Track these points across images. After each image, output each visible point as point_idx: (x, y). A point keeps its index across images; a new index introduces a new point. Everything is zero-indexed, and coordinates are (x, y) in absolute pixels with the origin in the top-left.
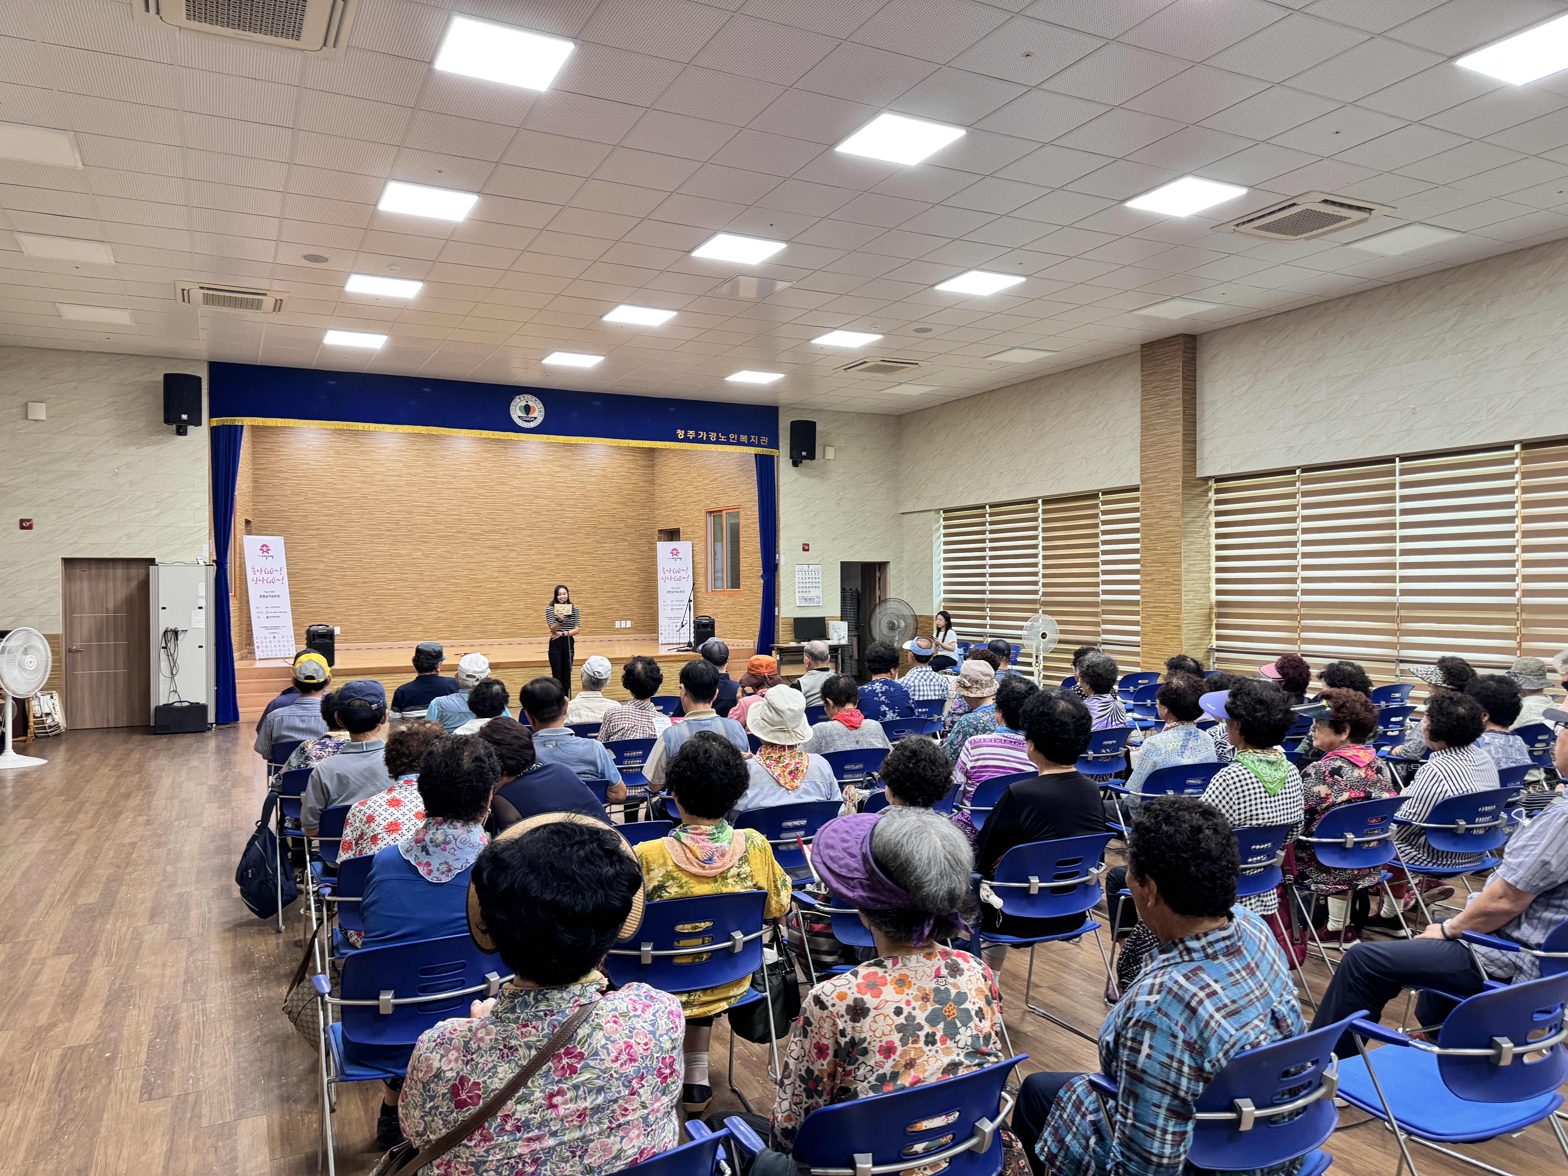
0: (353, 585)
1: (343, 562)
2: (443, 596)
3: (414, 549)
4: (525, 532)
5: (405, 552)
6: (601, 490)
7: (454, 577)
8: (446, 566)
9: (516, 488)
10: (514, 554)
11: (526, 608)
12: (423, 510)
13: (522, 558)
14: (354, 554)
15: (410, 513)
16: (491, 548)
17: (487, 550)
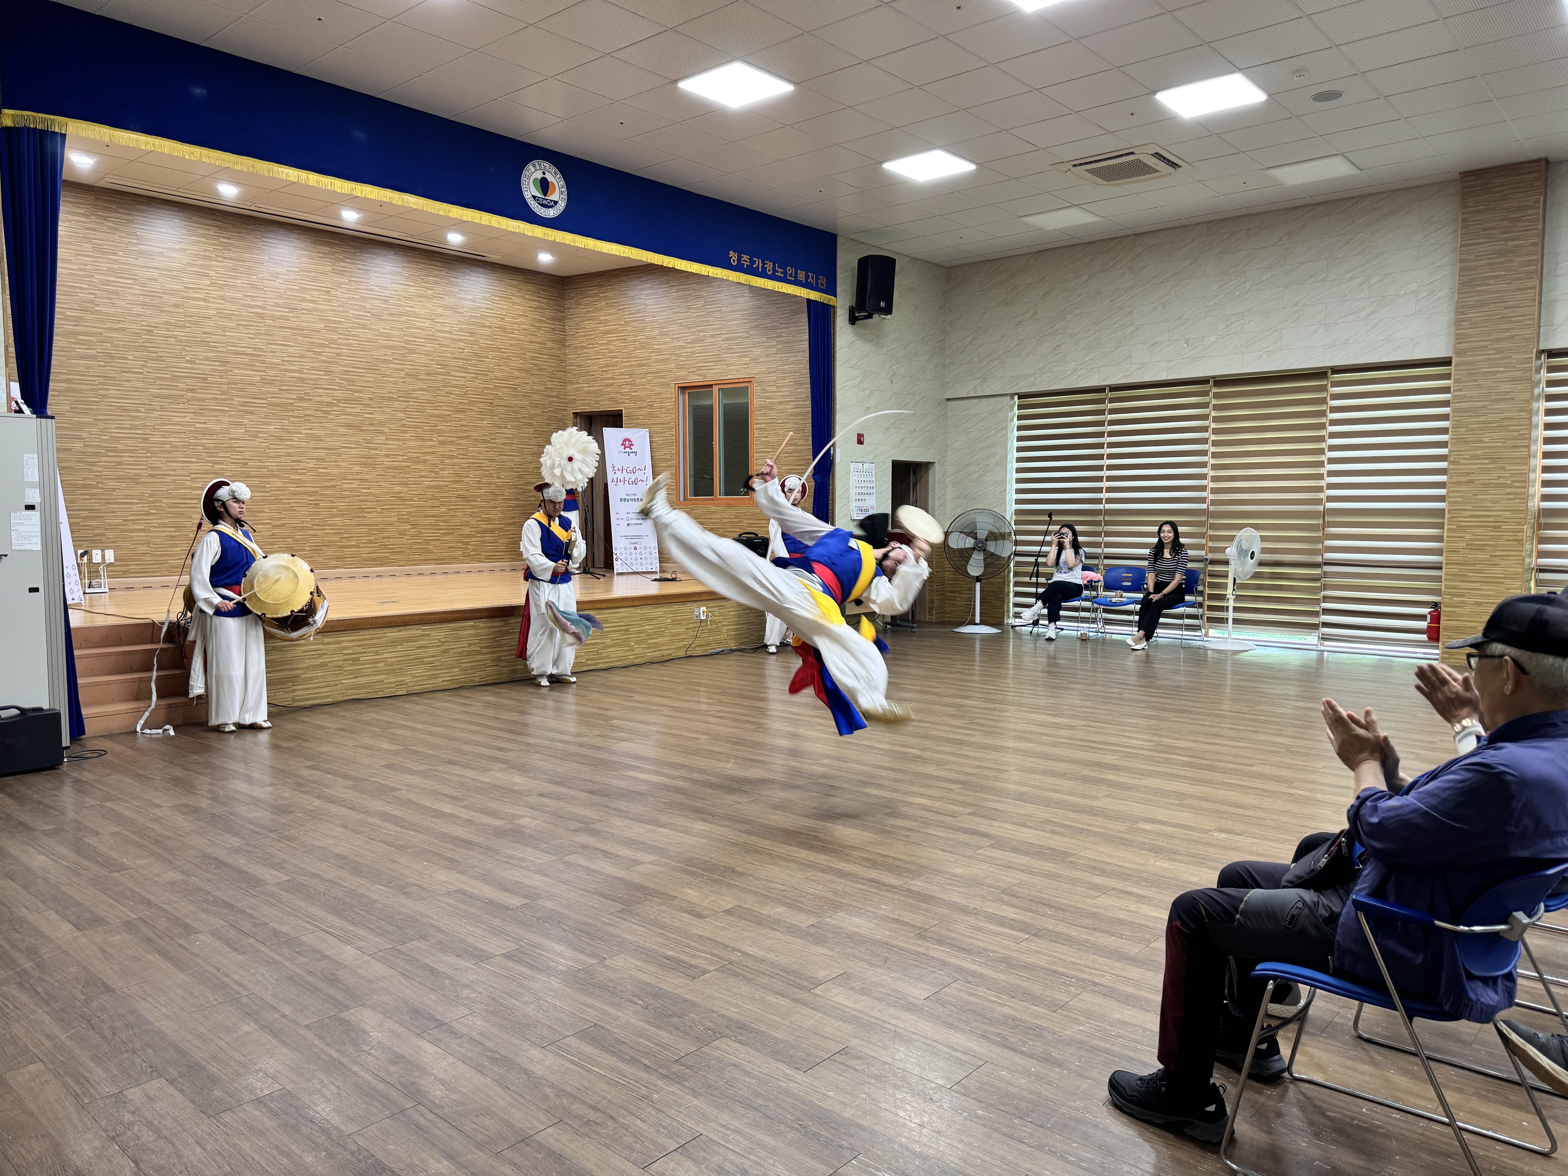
0: (135, 480)
1: (117, 439)
2: (278, 501)
3: (232, 423)
4: (396, 404)
5: (217, 427)
6: (498, 349)
7: (295, 471)
8: (283, 452)
9: (382, 335)
10: (381, 438)
11: (401, 521)
12: (245, 359)
13: (393, 444)
14: (135, 427)
15: (223, 363)
16: (348, 426)
17: (342, 430)
